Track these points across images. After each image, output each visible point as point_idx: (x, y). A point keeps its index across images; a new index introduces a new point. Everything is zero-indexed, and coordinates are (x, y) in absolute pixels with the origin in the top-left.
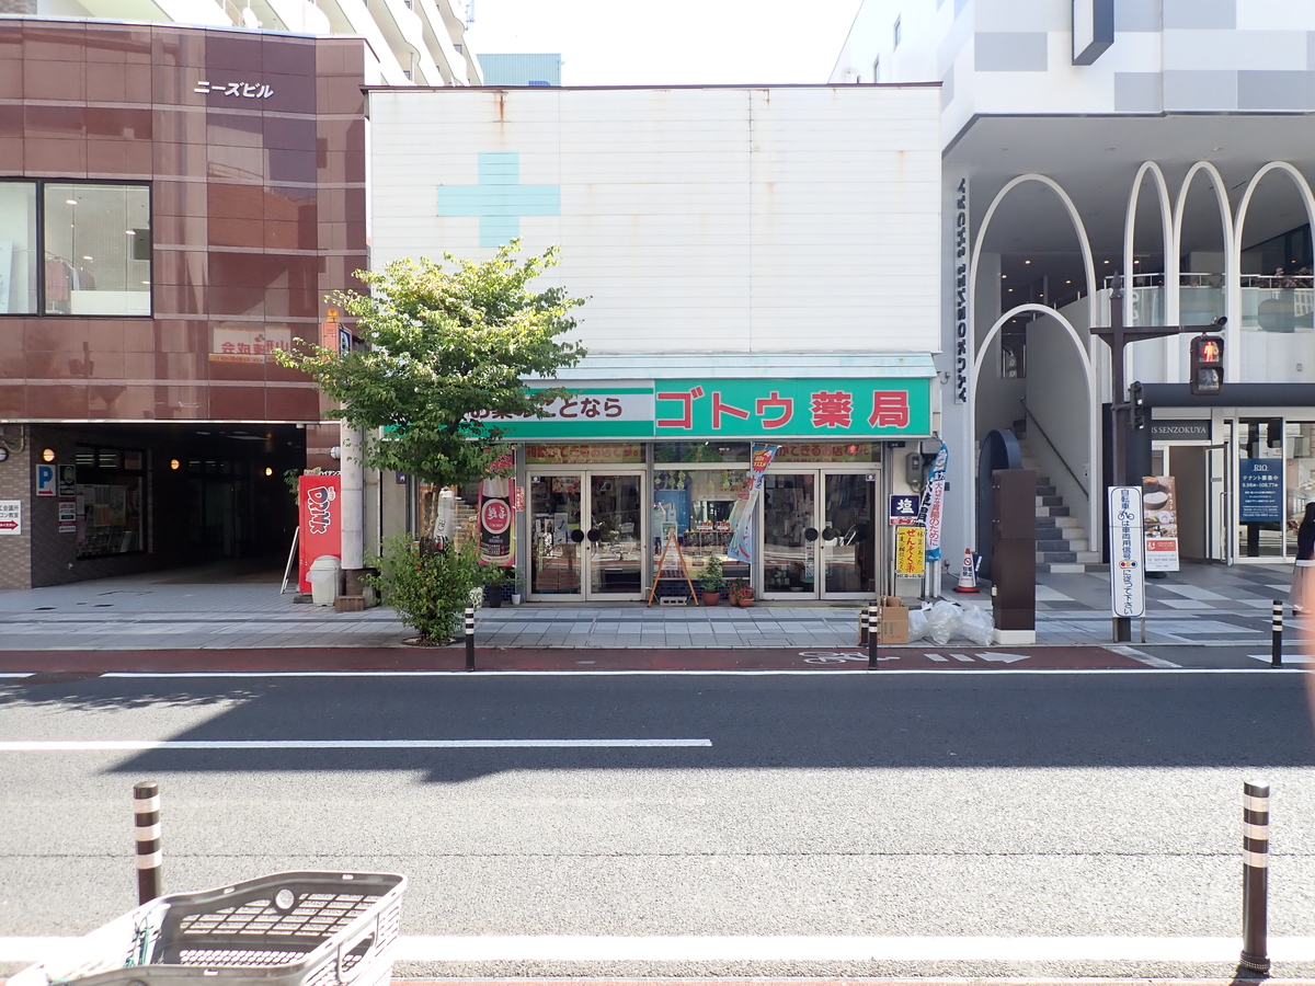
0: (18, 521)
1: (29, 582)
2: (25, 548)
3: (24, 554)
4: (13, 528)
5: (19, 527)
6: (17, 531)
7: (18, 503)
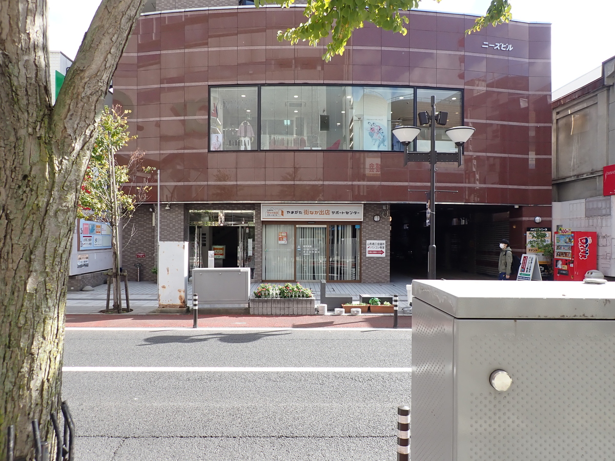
0: (384, 250)
1: (389, 280)
2: (387, 263)
3: (387, 266)
4: (382, 254)
5: (385, 253)
6: (384, 255)
7: (384, 242)
